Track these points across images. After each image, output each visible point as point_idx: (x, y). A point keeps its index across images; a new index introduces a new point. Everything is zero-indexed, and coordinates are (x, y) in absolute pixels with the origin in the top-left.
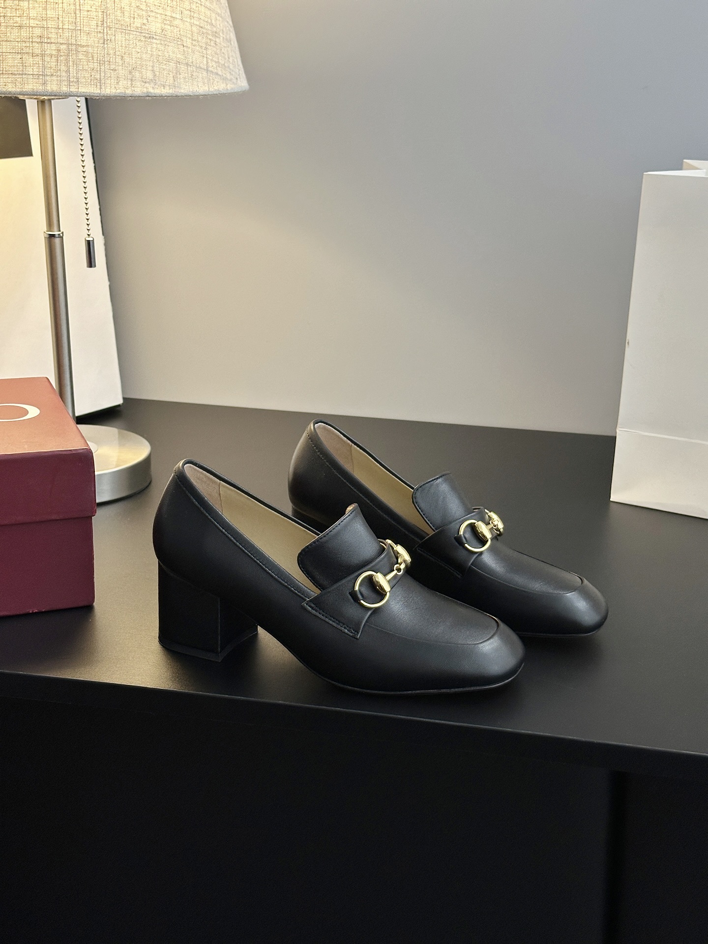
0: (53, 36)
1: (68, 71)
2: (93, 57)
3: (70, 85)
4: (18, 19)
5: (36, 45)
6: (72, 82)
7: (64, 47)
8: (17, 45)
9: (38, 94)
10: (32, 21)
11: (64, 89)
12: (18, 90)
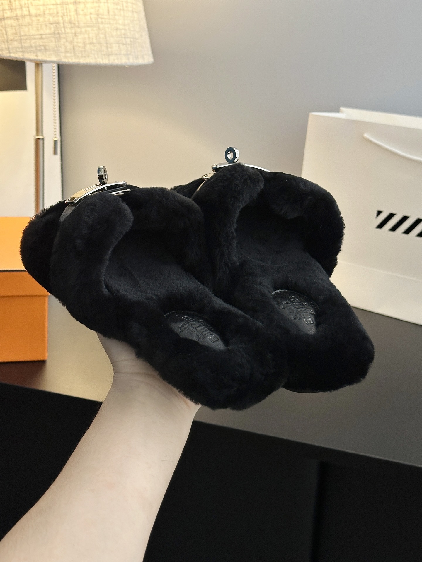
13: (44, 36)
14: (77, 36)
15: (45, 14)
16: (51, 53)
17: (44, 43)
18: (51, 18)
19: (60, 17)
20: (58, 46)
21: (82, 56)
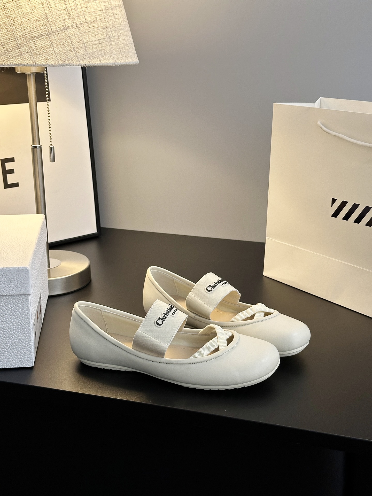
14: (119, 38)
15: (97, 19)
16: (108, 56)
17: (102, 48)
18: (102, 24)
19: (107, 22)
20: (111, 48)
21: (126, 56)
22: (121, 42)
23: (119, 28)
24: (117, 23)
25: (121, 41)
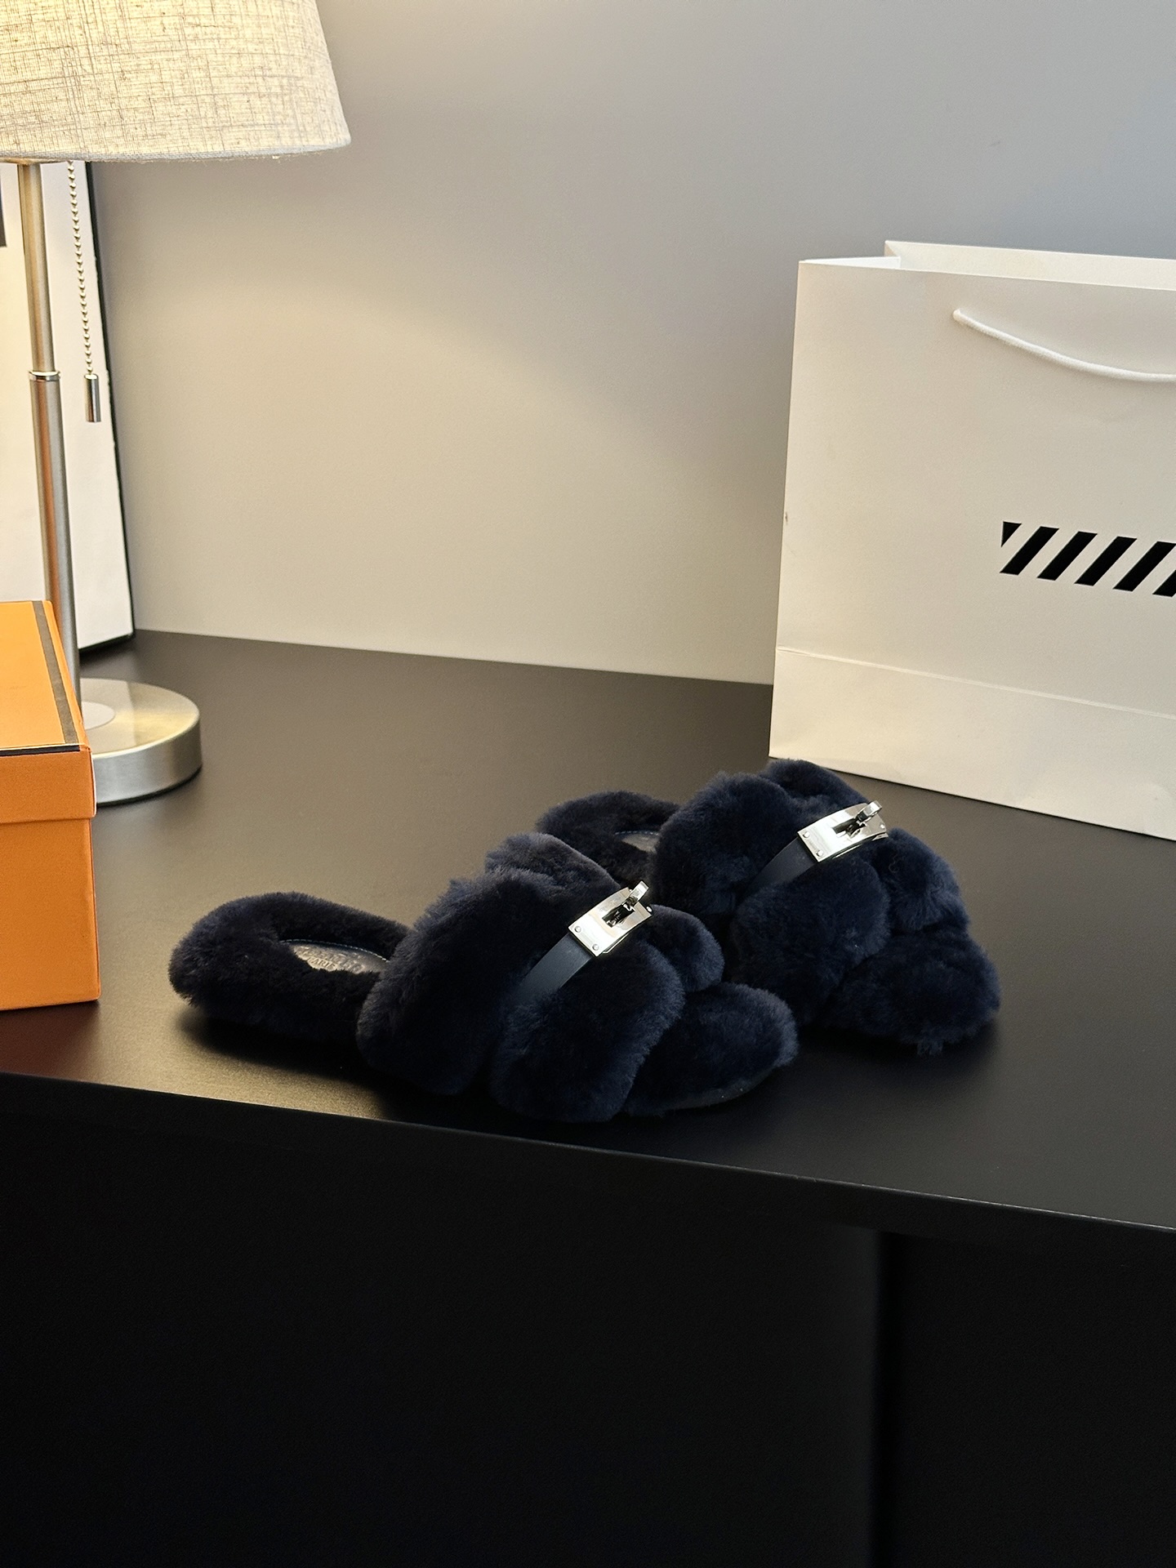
0: (273, 65)
1: (294, 117)
2: (309, 94)
3: (301, 137)
4: (234, 43)
5: (260, 80)
6: (302, 132)
7: (285, 81)
8: (239, 80)
9: (277, 152)
10: (249, 45)
11: (298, 142)
12: (255, 148)
13: (33, 86)
14: (126, 79)
15: (34, 21)
16: (55, 132)
17: (35, 105)
18: (49, 34)
19: (76, 29)
20: (74, 109)
21: (146, 135)
22: (134, 91)
23: (135, 46)
24: (130, 33)
25: (133, 87)
